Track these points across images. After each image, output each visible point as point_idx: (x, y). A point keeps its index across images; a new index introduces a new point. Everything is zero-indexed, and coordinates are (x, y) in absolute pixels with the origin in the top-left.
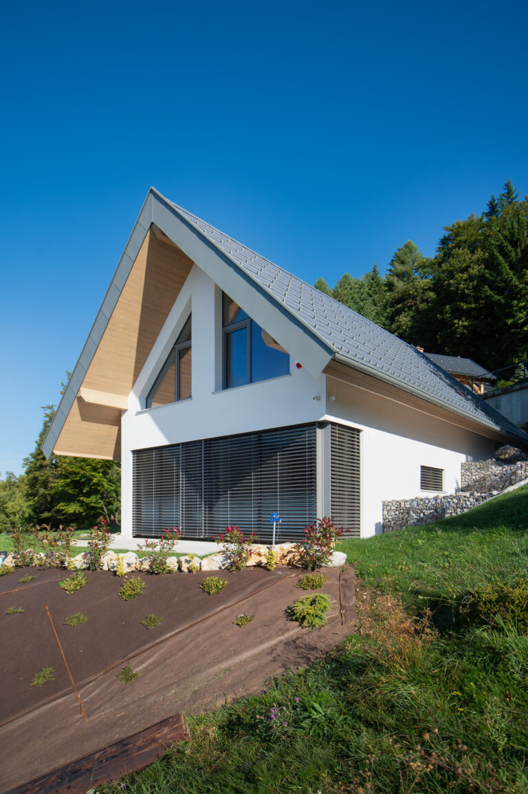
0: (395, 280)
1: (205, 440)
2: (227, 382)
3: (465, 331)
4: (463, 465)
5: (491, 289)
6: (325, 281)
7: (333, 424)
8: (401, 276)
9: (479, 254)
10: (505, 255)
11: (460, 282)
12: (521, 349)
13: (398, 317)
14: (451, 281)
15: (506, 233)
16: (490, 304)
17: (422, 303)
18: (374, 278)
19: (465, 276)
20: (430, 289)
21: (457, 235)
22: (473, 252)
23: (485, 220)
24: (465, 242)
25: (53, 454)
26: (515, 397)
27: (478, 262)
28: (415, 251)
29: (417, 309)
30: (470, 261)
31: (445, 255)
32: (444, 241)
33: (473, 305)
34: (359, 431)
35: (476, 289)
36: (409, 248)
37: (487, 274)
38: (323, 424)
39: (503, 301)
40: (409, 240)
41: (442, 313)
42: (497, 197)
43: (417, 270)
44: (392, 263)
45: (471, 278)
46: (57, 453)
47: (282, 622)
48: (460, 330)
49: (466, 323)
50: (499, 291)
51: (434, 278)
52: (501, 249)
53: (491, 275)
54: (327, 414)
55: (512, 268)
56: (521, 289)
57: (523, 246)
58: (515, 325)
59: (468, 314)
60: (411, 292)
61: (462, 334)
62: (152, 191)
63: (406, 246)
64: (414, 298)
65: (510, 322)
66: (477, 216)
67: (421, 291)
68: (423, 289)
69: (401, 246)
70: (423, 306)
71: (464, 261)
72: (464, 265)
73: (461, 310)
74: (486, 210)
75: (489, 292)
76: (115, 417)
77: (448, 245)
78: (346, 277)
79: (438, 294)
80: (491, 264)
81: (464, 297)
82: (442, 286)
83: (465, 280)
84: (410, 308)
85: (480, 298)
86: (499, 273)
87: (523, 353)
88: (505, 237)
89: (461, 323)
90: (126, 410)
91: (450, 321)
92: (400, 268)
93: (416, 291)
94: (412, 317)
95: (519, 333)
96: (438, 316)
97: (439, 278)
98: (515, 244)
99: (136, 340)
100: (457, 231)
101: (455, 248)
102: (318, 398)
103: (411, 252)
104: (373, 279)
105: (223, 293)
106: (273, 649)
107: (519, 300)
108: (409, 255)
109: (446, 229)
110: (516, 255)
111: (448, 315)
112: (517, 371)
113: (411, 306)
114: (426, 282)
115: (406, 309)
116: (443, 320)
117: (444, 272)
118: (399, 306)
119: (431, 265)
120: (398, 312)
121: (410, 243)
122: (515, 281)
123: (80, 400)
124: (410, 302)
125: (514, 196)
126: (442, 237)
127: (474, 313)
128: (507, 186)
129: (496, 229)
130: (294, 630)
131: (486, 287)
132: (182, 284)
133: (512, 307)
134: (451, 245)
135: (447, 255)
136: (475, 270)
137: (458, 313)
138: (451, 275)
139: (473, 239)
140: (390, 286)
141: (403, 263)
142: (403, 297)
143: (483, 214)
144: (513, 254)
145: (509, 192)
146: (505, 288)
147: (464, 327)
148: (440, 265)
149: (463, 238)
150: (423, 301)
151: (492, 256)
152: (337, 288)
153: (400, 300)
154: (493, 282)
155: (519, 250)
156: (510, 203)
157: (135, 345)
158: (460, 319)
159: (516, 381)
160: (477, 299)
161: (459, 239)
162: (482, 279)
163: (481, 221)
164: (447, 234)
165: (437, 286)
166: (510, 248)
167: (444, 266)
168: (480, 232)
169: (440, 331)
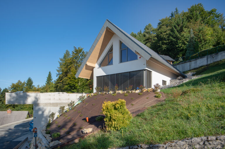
0: (146, 34)
1: (116, 74)
2: (121, 61)
3: (165, 48)
4: (170, 81)
5: (172, 37)
7: (147, 70)
8: (147, 33)
9: (169, 28)
10: (176, 28)
11: (164, 35)
12: (180, 53)
13: (147, 44)
14: (161, 35)
15: (176, 22)
16: (172, 41)
17: (153, 40)
18: (140, 33)
19: (165, 34)
20: (156, 37)
21: (163, 22)
22: (167, 27)
23: (170, 18)
24: (165, 24)
25: (78, 77)
26: (180, 65)
27: (169, 30)
29: (152, 42)
30: (166, 30)
31: (159, 27)
32: (159, 24)
33: (167, 42)
34: (151, 72)
35: (168, 37)
36: (150, 25)
37: (171, 33)
38: (145, 70)
39: (175, 40)
41: (159, 43)
42: (173, 12)
43: (152, 31)
44: (145, 29)
45: (167, 34)
46: (79, 77)
47: (154, 98)
48: (164, 48)
49: (165, 46)
50: (174, 38)
51: (157, 34)
52: (175, 26)
53: (172, 34)
54: (147, 68)
55: (178, 32)
56: (180, 38)
57: (181, 26)
58: (179, 47)
59: (166, 44)
61: (164, 49)
62: (107, 20)
63: (149, 25)
64: (151, 39)
65: (177, 46)
66: (168, 17)
68: (154, 37)
69: (147, 25)
71: (165, 29)
72: (165, 31)
73: (164, 43)
74: (171, 15)
75: (172, 38)
76: (92, 69)
77: (160, 25)
78: (132, 33)
79: (158, 38)
80: (172, 31)
81: (165, 39)
82: (159, 36)
83: (165, 35)
84: (150, 42)
85: (169, 40)
86: (174, 33)
87: (180, 54)
88: (176, 23)
89: (164, 46)
90: (95, 67)
91: (161, 46)
92: (147, 31)
93: (152, 37)
94: (151, 44)
95: (180, 49)
97: (158, 34)
98: (178, 25)
99: (99, 51)
100: (163, 21)
101: (162, 25)
102: (144, 65)
103: (150, 26)
105: (121, 41)
106: (154, 101)
107: (180, 40)
109: (160, 20)
110: (179, 28)
111: (161, 44)
112: (179, 59)
114: (155, 35)
116: (159, 45)
117: (159, 32)
119: (156, 30)
122: (179, 35)
123: (86, 65)
124: (150, 40)
125: (178, 12)
126: (159, 22)
127: (168, 43)
128: (176, 9)
129: (173, 21)
130: (156, 99)
131: (171, 37)
132: (110, 39)
133: (178, 42)
134: (161, 25)
135: (160, 28)
136: (168, 32)
137: (163, 43)
138: (161, 33)
139: (167, 23)
140: (145, 36)
141: (148, 29)
142: (148, 38)
143: (170, 16)
144: (178, 28)
145: (177, 11)
146: (176, 37)
147: (165, 47)
148: (158, 30)
149: (164, 23)
150: (154, 40)
151: (172, 28)
153: (147, 40)
154: (173, 35)
155: (180, 27)
156: (177, 14)
157: (99, 53)
158: (164, 45)
159: (179, 62)
160: (168, 40)
161: (163, 23)
162: (170, 34)
163: (169, 18)
164: (160, 22)
165: (157, 36)
166: (177, 26)
167: (160, 31)
168: (169, 21)
169: (159, 48)
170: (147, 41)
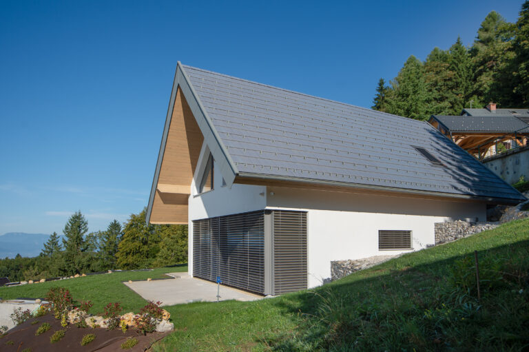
0: (480, 46)
6: (416, 57)
8: (485, 42)
13: (479, 77)
17: (502, 62)
18: (458, 47)
20: (510, 50)
25: (150, 223)
28: (498, 19)
29: (498, 68)
31: (526, 17)
34: (307, 212)
36: (493, 17)
40: (493, 11)
41: (517, 70)
43: (499, 34)
51: (514, 40)
54: (268, 206)
60: (491, 55)
63: (490, 16)
64: (495, 60)
67: (501, 53)
68: (504, 51)
69: (486, 17)
70: (502, 65)
76: (183, 200)
78: (435, 50)
79: (517, 53)
84: (491, 68)
90: (190, 195)
91: (526, 76)
92: (485, 35)
93: (496, 53)
94: (494, 76)
96: (514, 73)
97: (518, 39)
102: (262, 194)
103: (494, 20)
104: (457, 49)
108: (492, 23)
111: (523, 72)
113: (492, 66)
114: (507, 44)
115: (488, 70)
116: (518, 76)
117: (524, 32)
118: (480, 68)
119: (512, 29)
120: (480, 73)
121: (492, 13)
124: (491, 63)
126: (524, 2)
140: (474, 52)
141: (487, 30)
142: (484, 59)
148: (520, 27)
150: (504, 60)
152: (427, 60)
153: (483, 63)
165: (517, 46)
167: (524, 28)
169: (517, 86)
170: (482, 67)
